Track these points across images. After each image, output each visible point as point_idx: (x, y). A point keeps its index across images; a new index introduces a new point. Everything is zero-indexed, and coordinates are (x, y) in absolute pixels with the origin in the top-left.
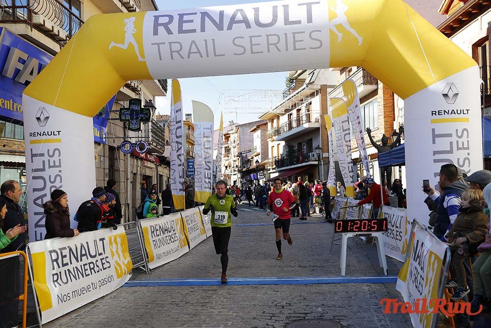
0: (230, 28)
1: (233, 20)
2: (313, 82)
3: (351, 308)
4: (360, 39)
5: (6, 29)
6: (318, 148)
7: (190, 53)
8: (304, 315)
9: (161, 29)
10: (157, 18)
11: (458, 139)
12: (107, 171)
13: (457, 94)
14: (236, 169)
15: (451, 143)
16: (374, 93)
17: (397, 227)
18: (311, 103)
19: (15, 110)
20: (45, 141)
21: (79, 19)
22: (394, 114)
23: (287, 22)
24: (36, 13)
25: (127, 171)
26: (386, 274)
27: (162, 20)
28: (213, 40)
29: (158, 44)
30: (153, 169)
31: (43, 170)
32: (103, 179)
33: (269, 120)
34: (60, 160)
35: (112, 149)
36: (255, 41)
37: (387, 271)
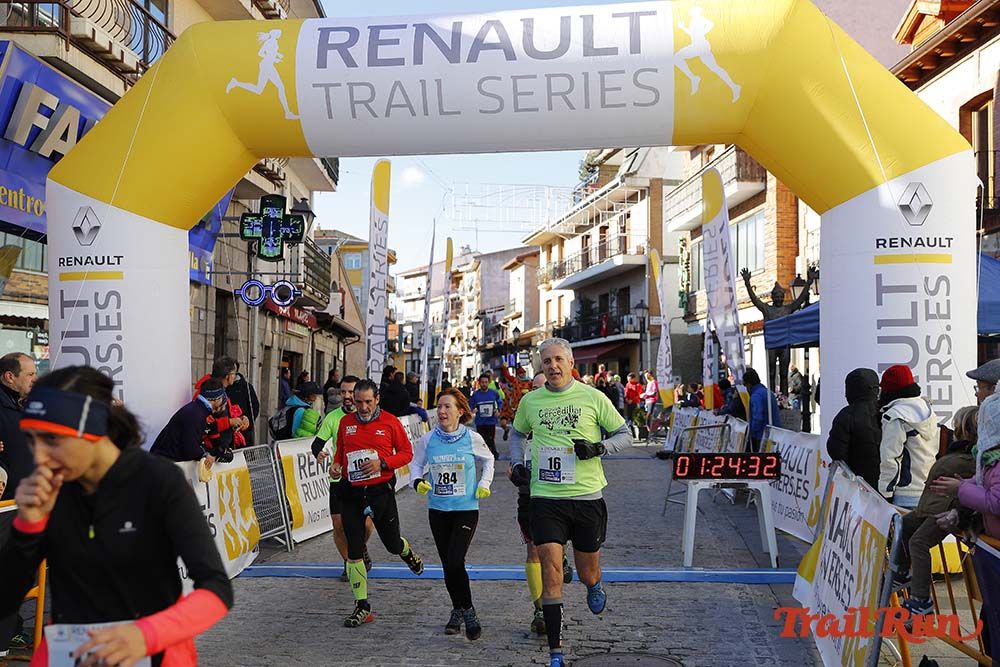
0: (473, 58)
1: (479, 44)
2: (635, 172)
3: (703, 632)
4: (736, 89)
5: (15, 44)
6: (641, 306)
7: (390, 106)
8: (608, 645)
9: (333, 56)
10: (325, 32)
11: (928, 297)
12: (212, 340)
13: (928, 207)
14: (473, 344)
15: (914, 305)
16: (759, 198)
17: (799, 472)
18: (629, 216)
19: (29, 210)
20: (91, 276)
21: (163, 29)
22: (797, 242)
23: (589, 49)
24: (77, 15)
25: (253, 341)
26: (775, 565)
27: (335, 38)
28: (439, 82)
29: (327, 86)
30: (305, 340)
31: (85, 334)
32: (202, 356)
33: (543, 246)
34: (119, 314)
35: (223, 297)
36: (522, 85)
37: (777, 559)
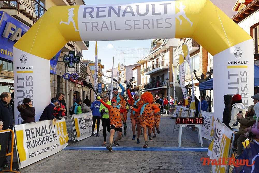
0: (124, 15)
1: (125, 12)
2: (166, 45)
3: (183, 164)
5: (5, 12)
6: (167, 79)
7: (102, 28)
8: (159, 167)
9: (87, 15)
10: (85, 9)
11: (241, 77)
12: (56, 88)
13: (241, 53)
15: (238, 79)
16: (198, 51)
17: (208, 122)
18: (164, 56)
19: (9, 55)
20: (25, 72)
21: (43, 8)
22: (208, 63)
23: (154, 13)
24: (21, 4)
25: (67, 89)
26: (202, 146)
27: (88, 10)
28: (115, 21)
29: (86, 23)
30: (80, 88)
31: (23, 87)
32: (54, 93)
33: (142, 64)
34: (32, 82)
35: (59, 77)
36: (136, 22)
37: (203, 145)
